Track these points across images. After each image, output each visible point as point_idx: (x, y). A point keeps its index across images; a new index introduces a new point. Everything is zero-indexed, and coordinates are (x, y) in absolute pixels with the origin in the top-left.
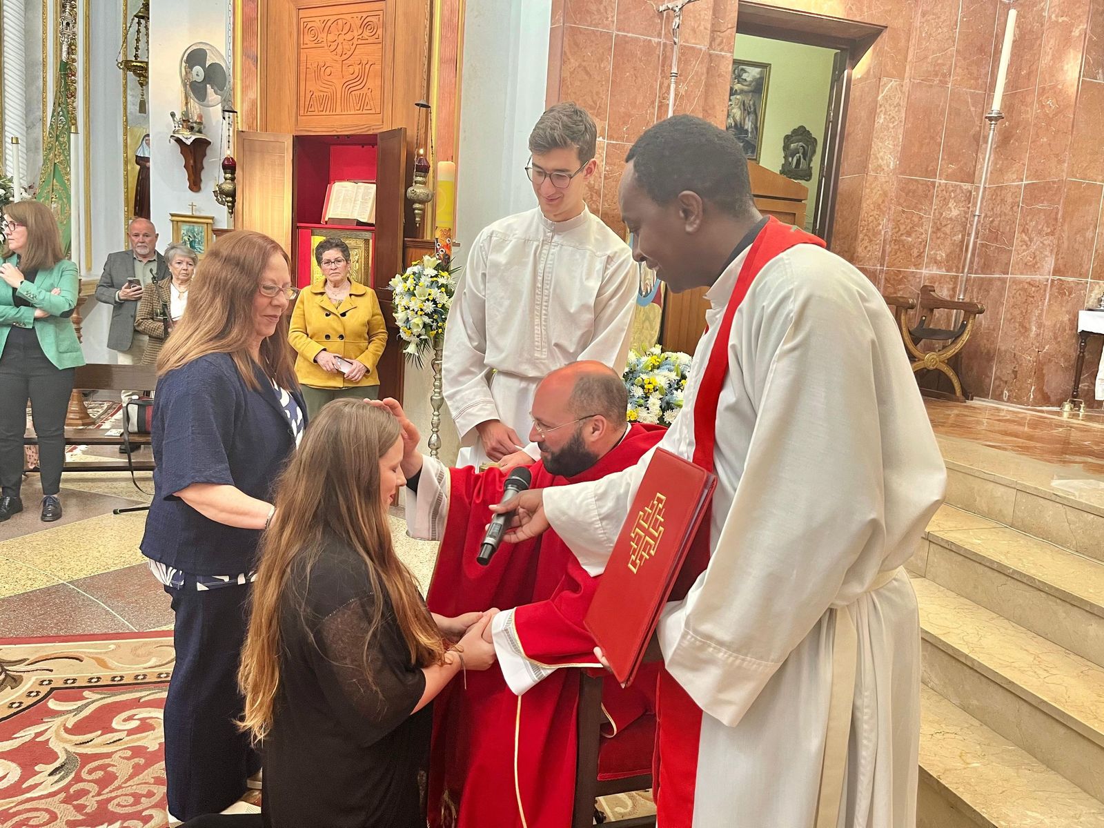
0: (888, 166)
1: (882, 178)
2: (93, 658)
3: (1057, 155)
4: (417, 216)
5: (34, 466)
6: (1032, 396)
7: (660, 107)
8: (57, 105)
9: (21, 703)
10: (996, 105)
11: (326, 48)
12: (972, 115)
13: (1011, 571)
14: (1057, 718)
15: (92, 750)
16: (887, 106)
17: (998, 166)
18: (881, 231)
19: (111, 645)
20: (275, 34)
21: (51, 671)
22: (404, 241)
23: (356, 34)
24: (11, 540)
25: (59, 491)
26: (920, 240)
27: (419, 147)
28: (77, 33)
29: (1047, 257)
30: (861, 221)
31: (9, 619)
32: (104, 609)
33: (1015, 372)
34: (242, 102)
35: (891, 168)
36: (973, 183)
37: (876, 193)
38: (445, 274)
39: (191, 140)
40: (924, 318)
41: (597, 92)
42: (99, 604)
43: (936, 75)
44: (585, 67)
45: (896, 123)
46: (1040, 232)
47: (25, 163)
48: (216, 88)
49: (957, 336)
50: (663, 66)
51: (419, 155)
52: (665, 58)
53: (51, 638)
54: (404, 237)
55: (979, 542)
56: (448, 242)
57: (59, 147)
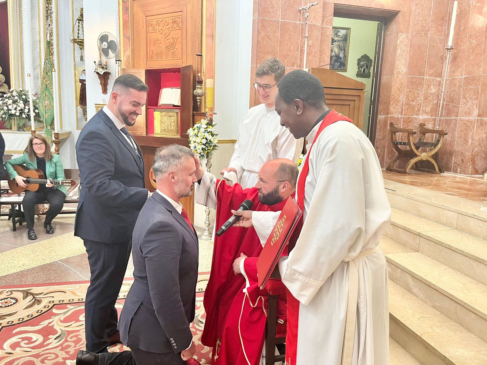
0: (403, 72)
1: (400, 77)
2: (70, 291)
3: (477, 64)
4: (198, 102)
5: (42, 212)
6: (470, 171)
7: (301, 51)
8: (46, 59)
9: (42, 311)
10: (450, 43)
11: (158, 32)
12: (439, 47)
13: (454, 248)
14: (471, 310)
15: (72, 329)
16: (402, 46)
17: (452, 70)
18: (400, 100)
19: (78, 286)
20: (137, 27)
21: (53, 297)
22: (193, 113)
23: (170, 26)
24: (34, 243)
26: (418, 103)
27: (198, 73)
28: (53, 28)
29: (475, 109)
30: (392, 96)
31: (35, 276)
32: (74, 271)
33: (462, 160)
34: (124, 56)
35: (404, 72)
36: (441, 77)
37: (398, 83)
38: (211, 127)
39: (103, 73)
40: (421, 137)
41: (273, 46)
42: (72, 269)
43: (423, 31)
44: (268, 36)
45: (406, 53)
46: (471, 98)
47: (33, 84)
48: (113, 51)
49: (435, 145)
50: (302, 33)
51: (198, 76)
52: (302, 30)
53: (53, 284)
54: (193, 111)
55: (441, 236)
56: (211, 113)
57: (47, 77)
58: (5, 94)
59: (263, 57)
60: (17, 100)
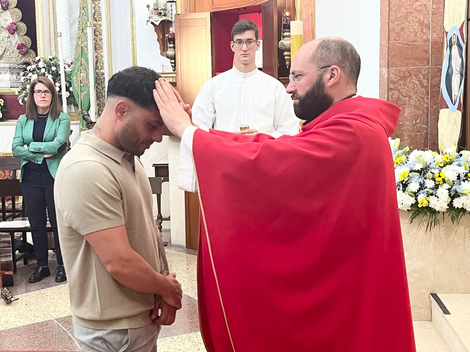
4: (287, 61)
8: (82, 9)
24: (33, 292)
27: (285, 10)
31: (15, 340)
32: (69, 337)
39: (159, 22)
54: (279, 77)
57: (84, 36)
58: (29, 65)
60: (44, 73)
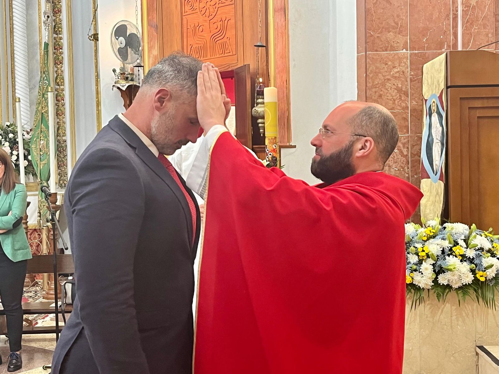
4: (260, 128)
8: (43, 73)
11: (199, 13)
20: (167, 8)
25: (21, 348)
27: (259, 77)
28: (62, 19)
34: (149, 57)
39: (126, 87)
41: (397, 15)
48: (134, 50)
51: (259, 83)
54: (253, 145)
56: (274, 147)
57: (45, 102)
59: (378, 37)
60: (1, 141)
